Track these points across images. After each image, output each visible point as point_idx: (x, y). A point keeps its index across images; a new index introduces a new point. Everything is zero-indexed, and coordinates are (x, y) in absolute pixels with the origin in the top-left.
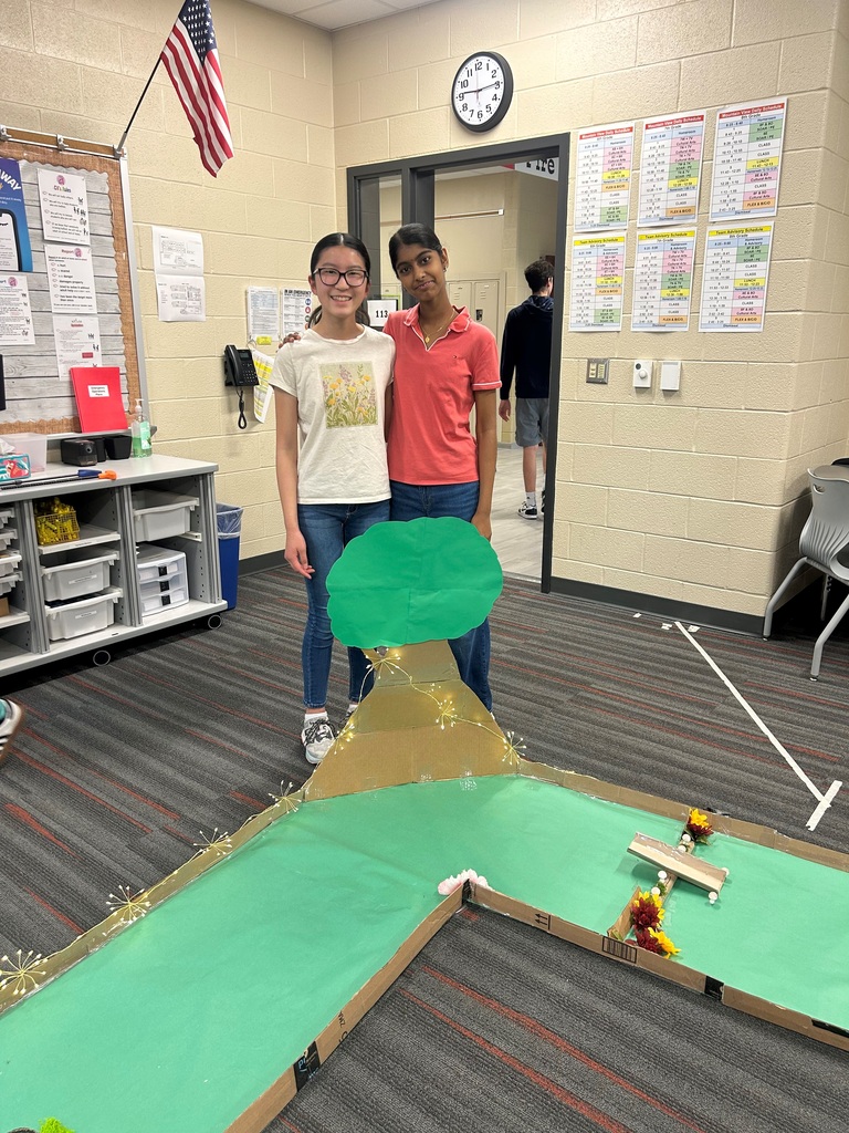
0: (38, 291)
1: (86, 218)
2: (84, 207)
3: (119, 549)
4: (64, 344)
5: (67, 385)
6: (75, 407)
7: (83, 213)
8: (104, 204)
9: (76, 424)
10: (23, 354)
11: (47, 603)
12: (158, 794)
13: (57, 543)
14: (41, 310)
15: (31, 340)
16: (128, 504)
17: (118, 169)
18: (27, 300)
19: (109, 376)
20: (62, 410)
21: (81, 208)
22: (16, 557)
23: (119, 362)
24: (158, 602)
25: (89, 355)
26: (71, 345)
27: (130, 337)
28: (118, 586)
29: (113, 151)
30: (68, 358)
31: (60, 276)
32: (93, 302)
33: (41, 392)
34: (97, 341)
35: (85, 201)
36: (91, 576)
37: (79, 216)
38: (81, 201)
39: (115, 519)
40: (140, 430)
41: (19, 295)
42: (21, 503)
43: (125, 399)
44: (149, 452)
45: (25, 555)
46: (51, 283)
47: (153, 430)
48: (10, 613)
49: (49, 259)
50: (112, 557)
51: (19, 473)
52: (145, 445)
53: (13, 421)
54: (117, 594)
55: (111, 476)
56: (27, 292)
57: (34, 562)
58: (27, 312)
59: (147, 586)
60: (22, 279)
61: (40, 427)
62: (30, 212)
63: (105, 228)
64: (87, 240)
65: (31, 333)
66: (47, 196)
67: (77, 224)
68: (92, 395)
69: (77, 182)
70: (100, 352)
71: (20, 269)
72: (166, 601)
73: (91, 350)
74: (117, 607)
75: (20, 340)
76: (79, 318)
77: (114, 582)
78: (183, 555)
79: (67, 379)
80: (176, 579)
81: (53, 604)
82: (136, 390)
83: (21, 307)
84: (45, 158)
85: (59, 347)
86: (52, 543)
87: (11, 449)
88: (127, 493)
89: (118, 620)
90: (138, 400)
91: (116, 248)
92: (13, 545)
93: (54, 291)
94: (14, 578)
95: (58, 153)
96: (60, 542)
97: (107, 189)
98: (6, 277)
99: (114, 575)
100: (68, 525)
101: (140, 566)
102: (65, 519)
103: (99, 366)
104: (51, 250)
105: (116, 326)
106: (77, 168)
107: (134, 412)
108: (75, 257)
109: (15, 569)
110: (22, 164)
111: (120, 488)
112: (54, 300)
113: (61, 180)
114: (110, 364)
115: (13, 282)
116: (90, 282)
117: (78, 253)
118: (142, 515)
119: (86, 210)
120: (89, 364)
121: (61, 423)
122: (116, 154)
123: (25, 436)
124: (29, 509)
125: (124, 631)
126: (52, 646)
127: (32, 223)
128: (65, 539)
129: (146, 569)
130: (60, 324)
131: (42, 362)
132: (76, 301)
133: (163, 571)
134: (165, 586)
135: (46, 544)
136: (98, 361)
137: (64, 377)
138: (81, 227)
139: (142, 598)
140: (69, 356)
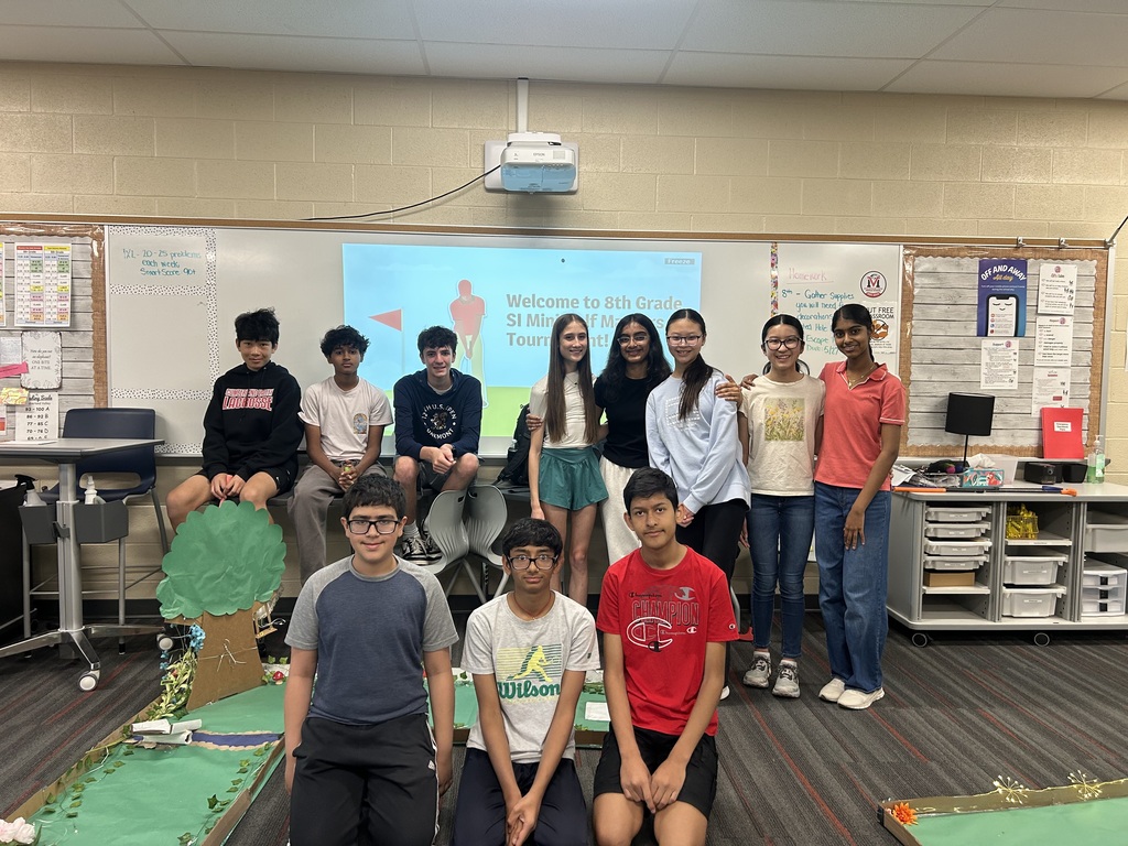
0: (1028, 350)
1: (1074, 295)
2: (1074, 288)
3: (1069, 554)
4: (1040, 388)
5: (1037, 421)
6: (1041, 438)
7: (1072, 291)
8: (1091, 284)
9: (1040, 451)
10: (1009, 395)
11: (1005, 585)
12: (1101, 739)
13: (1019, 539)
14: (1027, 364)
15: (1015, 386)
16: (1083, 518)
17: (1107, 257)
18: (1017, 357)
19: (1074, 415)
20: (1030, 440)
21: (1070, 288)
22: (988, 543)
23: (1085, 405)
24: (1096, 608)
25: (1060, 398)
26: (1046, 390)
27: (1097, 384)
28: (1062, 585)
29: (1104, 243)
30: (1041, 400)
31: (1045, 338)
32: (1069, 358)
33: (1016, 425)
34: (1067, 387)
35: (1075, 283)
36: (1043, 570)
37: (1069, 294)
38: (1071, 283)
39: (1069, 529)
40: (1096, 461)
41: (1011, 353)
42: (998, 503)
43: (1084, 434)
44: (1101, 480)
45: (995, 542)
46: (1037, 344)
47: (1108, 462)
48: (975, 585)
49: (1039, 329)
50: (1063, 559)
51: (995, 482)
52: (1099, 473)
53: (991, 445)
54: (1061, 590)
55: (1073, 494)
56: (1017, 351)
57: (1001, 550)
58: (1015, 366)
59: (1088, 591)
60: (1016, 343)
61: (1010, 451)
62: (1030, 295)
63: (1089, 300)
64: (1071, 311)
65: (1016, 381)
66: (1046, 283)
67: (1066, 300)
68: (1057, 429)
69: (1070, 270)
70: (1068, 396)
71: (1016, 335)
72: (1103, 608)
73: (1061, 394)
74: (1060, 602)
75: (1007, 386)
76: (1055, 370)
77: (1060, 581)
78: (1125, 571)
79: (1038, 416)
80: (1115, 592)
81: (1008, 586)
82: (1096, 426)
83: (1012, 362)
84: (1048, 256)
85: (1035, 391)
86: (1015, 538)
87: (993, 464)
88: (1084, 508)
89: (1058, 614)
90: (1097, 436)
91: (1095, 316)
92: (986, 535)
93: (1039, 350)
94: (984, 558)
95: (1058, 251)
96: (1021, 538)
97: (1095, 272)
98: (1004, 341)
99: (1062, 575)
100: (1030, 526)
101: (1085, 572)
102: (1027, 522)
103: (1066, 406)
104: (1041, 320)
105: (1086, 376)
106: (1073, 259)
107: (1092, 445)
108: (1058, 323)
109: (986, 552)
110: (1030, 261)
111: (1078, 504)
112: (1037, 357)
113: (1058, 270)
114: (1076, 406)
115: (1009, 345)
116: (1069, 342)
117: (1063, 322)
118: (1093, 529)
119: (1074, 290)
120: (1058, 405)
121: (1027, 450)
122: (1106, 245)
123: (998, 456)
124: (1004, 509)
125: (1064, 623)
126: (1003, 619)
127: (1031, 302)
128: (1026, 537)
129: (1090, 576)
130: (1040, 374)
131: (1021, 402)
132: (1055, 357)
133: (1104, 581)
134: (1104, 595)
135: (1010, 538)
136: (1066, 404)
137: (1036, 414)
138: (1068, 302)
139: (1083, 600)
140: (1043, 399)
